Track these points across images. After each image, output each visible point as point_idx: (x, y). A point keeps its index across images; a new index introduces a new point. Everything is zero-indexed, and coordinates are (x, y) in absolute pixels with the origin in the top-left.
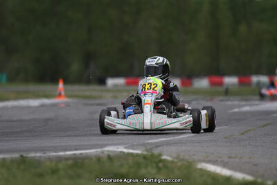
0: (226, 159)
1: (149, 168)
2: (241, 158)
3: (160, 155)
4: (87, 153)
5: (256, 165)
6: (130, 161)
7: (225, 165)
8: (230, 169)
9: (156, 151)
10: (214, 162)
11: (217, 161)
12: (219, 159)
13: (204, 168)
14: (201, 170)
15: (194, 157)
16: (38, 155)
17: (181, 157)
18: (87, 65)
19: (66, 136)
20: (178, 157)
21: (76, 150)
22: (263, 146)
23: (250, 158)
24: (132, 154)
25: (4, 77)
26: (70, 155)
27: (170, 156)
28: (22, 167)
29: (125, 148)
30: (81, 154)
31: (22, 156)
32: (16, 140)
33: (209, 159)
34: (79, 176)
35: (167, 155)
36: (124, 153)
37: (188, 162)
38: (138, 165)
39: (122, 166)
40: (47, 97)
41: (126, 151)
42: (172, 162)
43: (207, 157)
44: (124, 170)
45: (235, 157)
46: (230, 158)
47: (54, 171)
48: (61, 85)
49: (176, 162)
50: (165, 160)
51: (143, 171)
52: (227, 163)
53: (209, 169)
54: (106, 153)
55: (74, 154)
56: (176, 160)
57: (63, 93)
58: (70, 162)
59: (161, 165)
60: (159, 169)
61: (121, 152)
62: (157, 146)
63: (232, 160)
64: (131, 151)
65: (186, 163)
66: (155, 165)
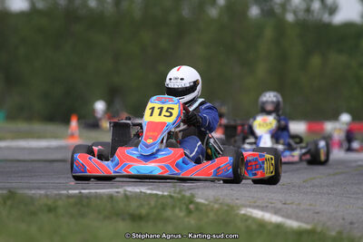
0: (279, 206)
1: (177, 210)
2: (299, 204)
3: (193, 196)
4: (96, 192)
5: (318, 213)
6: (153, 203)
7: (276, 212)
8: (283, 216)
9: (188, 194)
10: (263, 208)
11: (267, 206)
12: (270, 205)
13: (249, 214)
14: (244, 215)
15: (237, 201)
16: (33, 192)
17: (221, 201)
20: (216, 201)
22: (329, 194)
23: (311, 205)
24: (157, 195)
25: (2, 115)
27: (206, 200)
28: (9, 203)
29: (149, 189)
30: (90, 193)
33: (257, 204)
34: (83, 215)
35: (202, 199)
36: (145, 193)
37: (228, 206)
38: (163, 206)
39: (141, 206)
41: (149, 192)
42: (208, 205)
43: (255, 202)
44: (143, 211)
45: (292, 203)
46: (285, 204)
47: (51, 209)
48: (74, 123)
50: (198, 203)
51: (168, 213)
52: (280, 209)
53: (254, 215)
54: (123, 193)
55: (80, 193)
58: (72, 200)
59: (191, 206)
60: (189, 212)
61: (141, 192)
63: (286, 206)
64: (155, 192)
65: (226, 208)
66: (184, 207)
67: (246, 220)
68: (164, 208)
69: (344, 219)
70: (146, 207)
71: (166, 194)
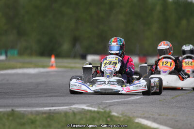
0: (156, 116)
1: (101, 122)
2: (167, 116)
3: (110, 112)
4: (59, 109)
5: (177, 121)
6: (88, 117)
7: (155, 121)
8: (158, 123)
9: (108, 110)
10: (147, 118)
11: (150, 117)
12: (152, 116)
13: (140, 122)
14: (137, 123)
15: (134, 114)
16: (25, 109)
17: (125, 114)
18: (74, 45)
19: (49, 96)
20: (122, 114)
21: (53, 107)
23: (173, 116)
24: (90, 111)
25: (16, 52)
26: (47, 110)
27: (117, 113)
28: (11, 118)
29: (87, 106)
30: (55, 110)
31: (13, 110)
32: (13, 98)
34: (50, 126)
35: (116, 112)
36: (85, 109)
37: (129, 117)
38: (93, 119)
39: (82, 119)
40: (44, 67)
41: (87, 108)
42: (118, 117)
43: (144, 114)
45: (163, 115)
46: (160, 115)
47: (33, 122)
48: (53, 59)
49: (121, 118)
50: (113, 116)
52: (157, 119)
53: (143, 123)
54: (72, 109)
55: (50, 110)
56: (120, 116)
57: (54, 64)
58: (44, 116)
59: (109, 119)
61: (83, 109)
62: (110, 105)
63: (160, 117)
64: (90, 108)
65: (127, 118)
66: (105, 119)
67: (138, 127)
68: (94, 121)
69: (190, 125)
70: (84, 119)
71: (96, 109)
